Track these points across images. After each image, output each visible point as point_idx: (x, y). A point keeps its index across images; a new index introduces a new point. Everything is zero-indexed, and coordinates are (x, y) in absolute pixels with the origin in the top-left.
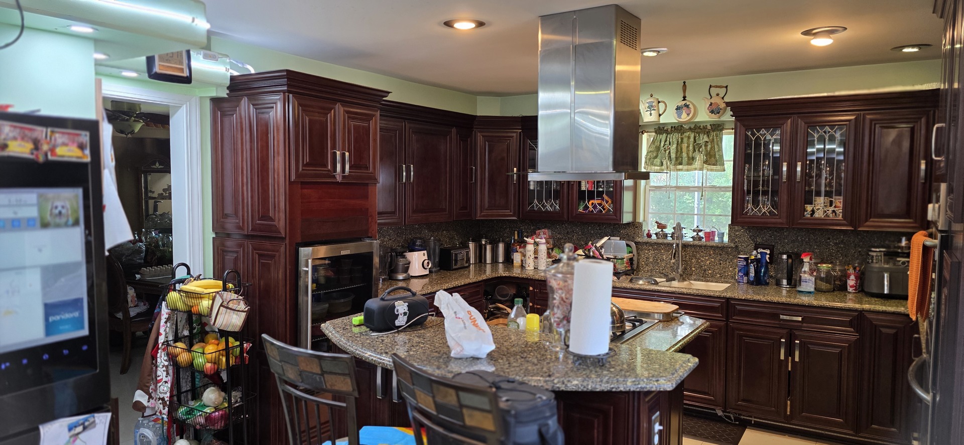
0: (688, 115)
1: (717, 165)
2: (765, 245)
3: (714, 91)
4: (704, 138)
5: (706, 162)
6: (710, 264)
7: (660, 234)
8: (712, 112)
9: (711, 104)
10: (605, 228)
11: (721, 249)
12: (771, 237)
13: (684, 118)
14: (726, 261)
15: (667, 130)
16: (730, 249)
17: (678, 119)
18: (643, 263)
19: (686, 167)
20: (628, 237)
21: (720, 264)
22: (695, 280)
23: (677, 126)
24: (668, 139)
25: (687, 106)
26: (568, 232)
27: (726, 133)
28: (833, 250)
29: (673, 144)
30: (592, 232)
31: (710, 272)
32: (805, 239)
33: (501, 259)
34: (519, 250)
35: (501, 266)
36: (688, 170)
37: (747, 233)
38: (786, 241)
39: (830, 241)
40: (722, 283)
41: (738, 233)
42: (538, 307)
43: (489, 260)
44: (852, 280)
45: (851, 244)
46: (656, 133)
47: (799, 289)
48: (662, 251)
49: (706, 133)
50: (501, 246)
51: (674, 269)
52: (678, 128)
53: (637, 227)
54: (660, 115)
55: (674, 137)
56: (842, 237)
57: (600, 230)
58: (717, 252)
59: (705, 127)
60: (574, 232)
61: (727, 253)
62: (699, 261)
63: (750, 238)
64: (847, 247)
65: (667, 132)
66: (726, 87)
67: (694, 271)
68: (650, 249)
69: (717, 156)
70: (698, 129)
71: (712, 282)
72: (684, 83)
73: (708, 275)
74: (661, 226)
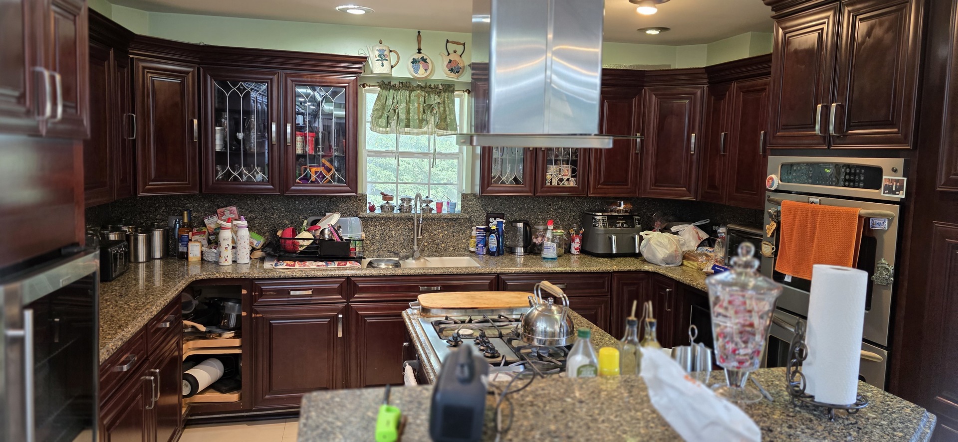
0: (426, 70)
1: (447, 130)
2: (496, 214)
3: (451, 47)
4: (435, 99)
5: (438, 126)
6: (443, 237)
7: (386, 207)
8: (451, 70)
9: (450, 61)
10: (318, 202)
11: (452, 220)
12: (501, 205)
13: (421, 73)
14: (459, 232)
15: (394, 86)
16: (463, 220)
17: (414, 74)
18: (368, 242)
19: (416, 130)
20: (349, 212)
21: (454, 236)
22: (428, 256)
23: (404, 82)
24: (395, 97)
25: (424, 60)
26: (265, 208)
27: (458, 95)
28: (553, 215)
29: (401, 103)
30: (301, 208)
31: (443, 245)
32: (531, 206)
33: (157, 254)
34: (194, 238)
35: (158, 262)
36: (417, 134)
37: (479, 203)
38: (515, 208)
39: (551, 207)
40: (456, 256)
41: (470, 203)
42: (258, 316)
43: (142, 257)
44: (578, 243)
45: (567, 209)
46: (381, 88)
47: (543, 256)
48: (391, 227)
49: (436, 93)
50: (157, 235)
51: (404, 245)
52: (406, 85)
53: (360, 200)
54: (392, 67)
55: (402, 95)
56: (560, 203)
57: (311, 204)
58: (450, 223)
59: (436, 87)
60: (273, 209)
61: (460, 224)
62: (432, 235)
63: (482, 207)
64: (564, 213)
65: (394, 87)
66: (464, 44)
67: (426, 246)
68: (376, 225)
69: (448, 120)
70: (429, 88)
71: (446, 256)
72: (419, 32)
73: (441, 249)
74: (386, 197)
